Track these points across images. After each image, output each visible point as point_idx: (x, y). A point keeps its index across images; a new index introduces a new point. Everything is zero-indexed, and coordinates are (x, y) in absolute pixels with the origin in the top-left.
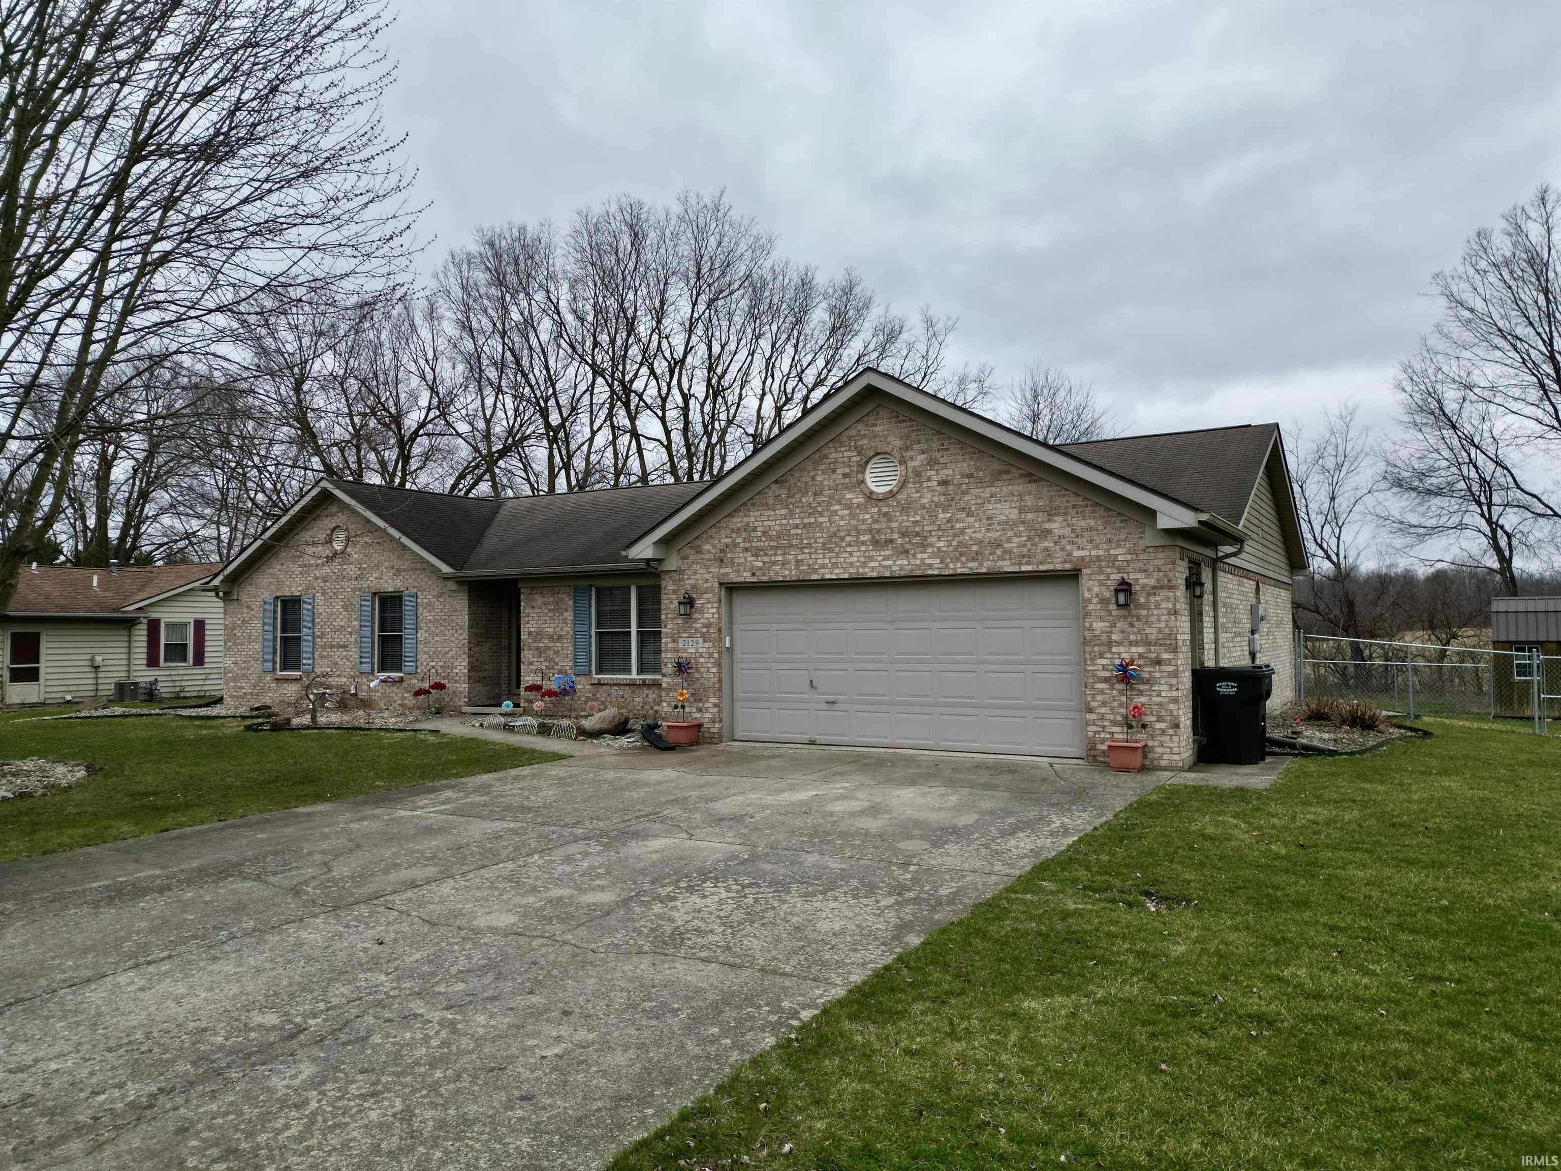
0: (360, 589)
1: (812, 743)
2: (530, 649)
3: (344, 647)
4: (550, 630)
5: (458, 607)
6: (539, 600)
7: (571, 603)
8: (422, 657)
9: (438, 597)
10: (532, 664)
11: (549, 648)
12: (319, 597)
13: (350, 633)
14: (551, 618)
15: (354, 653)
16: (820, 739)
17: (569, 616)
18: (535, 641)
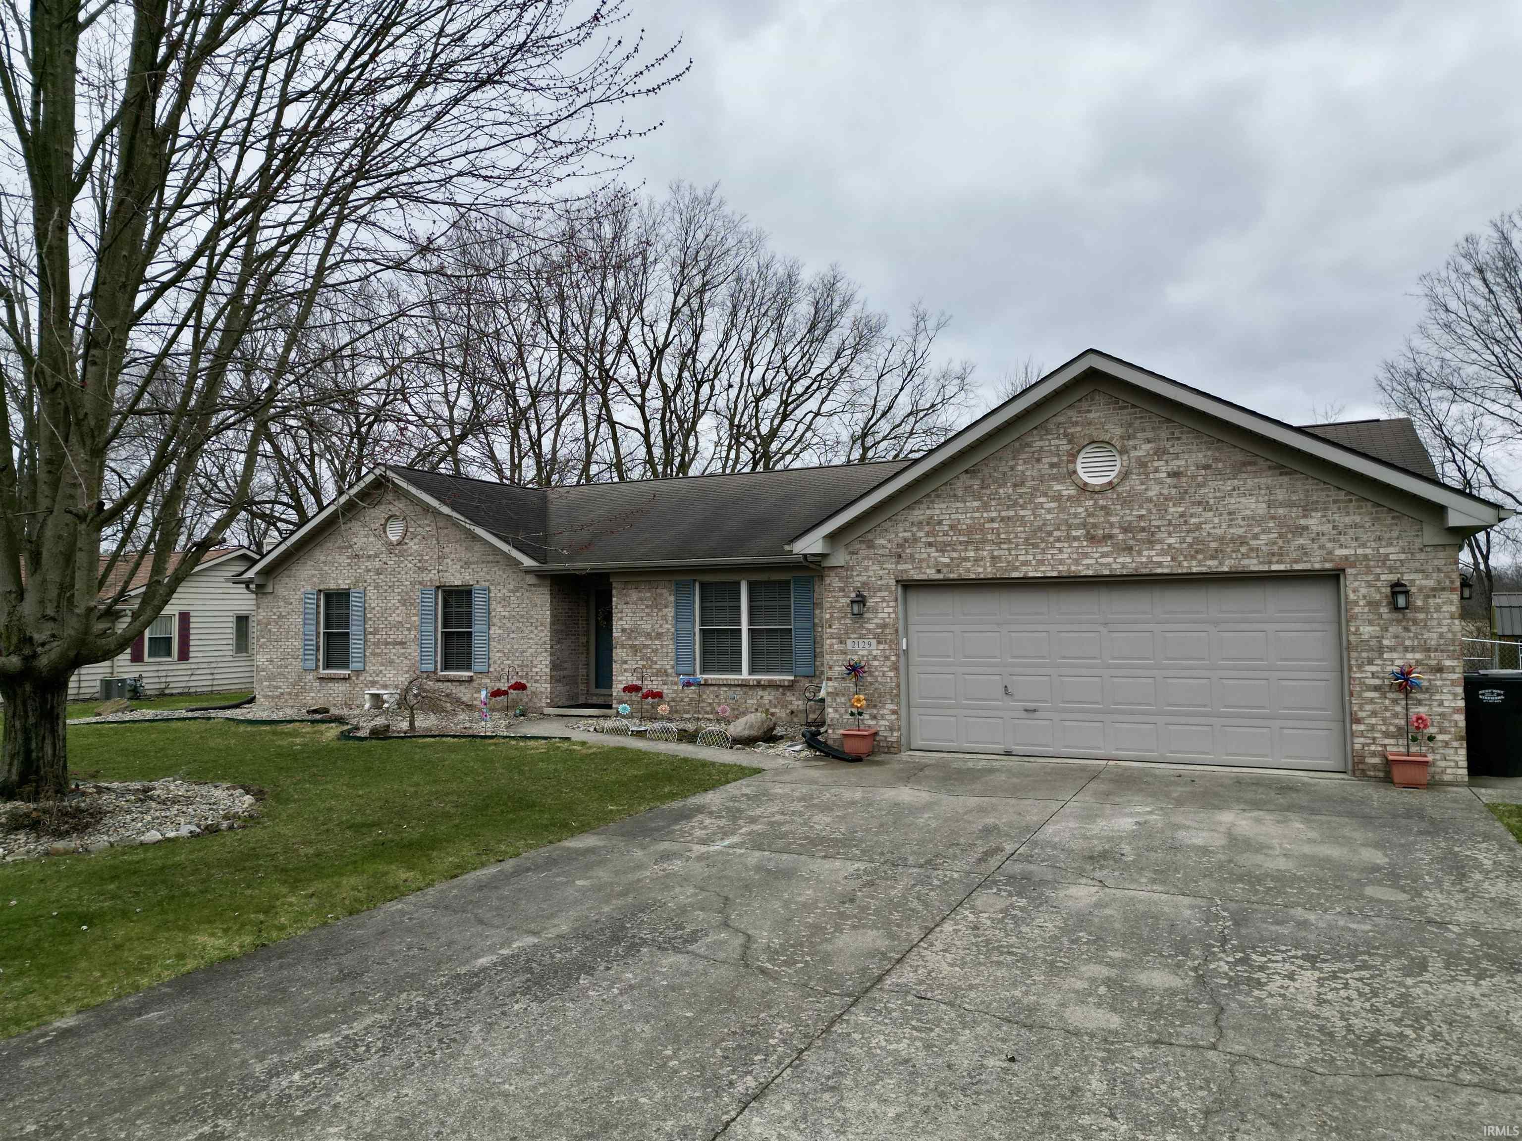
0: (420, 583)
1: (1008, 754)
2: (623, 647)
3: (402, 644)
4: (647, 627)
5: (538, 601)
6: (634, 595)
7: (672, 598)
8: (496, 656)
9: (514, 591)
10: (625, 662)
11: (646, 647)
12: (372, 593)
13: (409, 629)
14: (648, 615)
15: (414, 651)
16: (1017, 749)
17: (670, 612)
18: (629, 639)
